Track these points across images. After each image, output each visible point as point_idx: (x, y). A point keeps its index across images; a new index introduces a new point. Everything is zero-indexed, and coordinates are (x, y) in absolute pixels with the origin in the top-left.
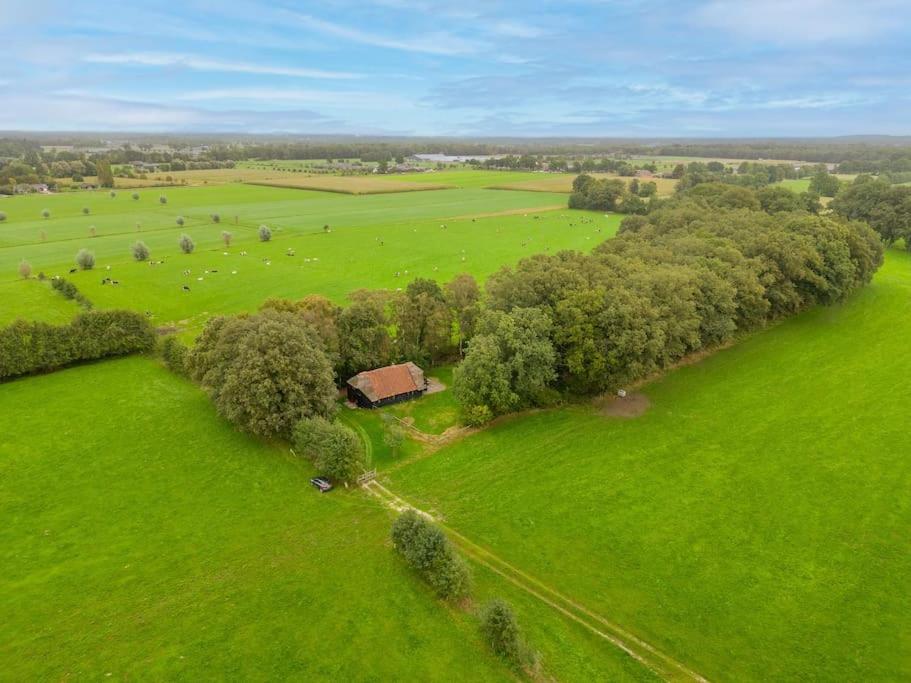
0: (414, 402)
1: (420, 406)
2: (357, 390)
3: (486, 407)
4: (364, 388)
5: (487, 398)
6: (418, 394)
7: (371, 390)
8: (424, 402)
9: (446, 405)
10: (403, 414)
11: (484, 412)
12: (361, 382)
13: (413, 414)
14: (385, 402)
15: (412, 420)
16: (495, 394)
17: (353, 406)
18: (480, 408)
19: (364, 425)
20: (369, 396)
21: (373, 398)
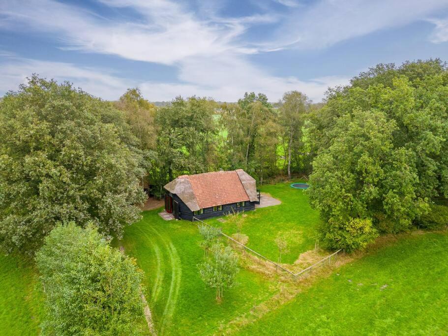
0: (246, 215)
1: (254, 220)
2: (175, 195)
3: (369, 222)
4: (183, 192)
5: (376, 206)
6: (250, 206)
7: (192, 196)
8: (257, 216)
9: (288, 221)
10: (233, 229)
11: (367, 229)
12: (180, 186)
13: (245, 230)
14: (208, 213)
15: (245, 238)
16: (392, 198)
17: (167, 217)
18: (359, 222)
19: (175, 242)
20: (188, 204)
21: (194, 206)
